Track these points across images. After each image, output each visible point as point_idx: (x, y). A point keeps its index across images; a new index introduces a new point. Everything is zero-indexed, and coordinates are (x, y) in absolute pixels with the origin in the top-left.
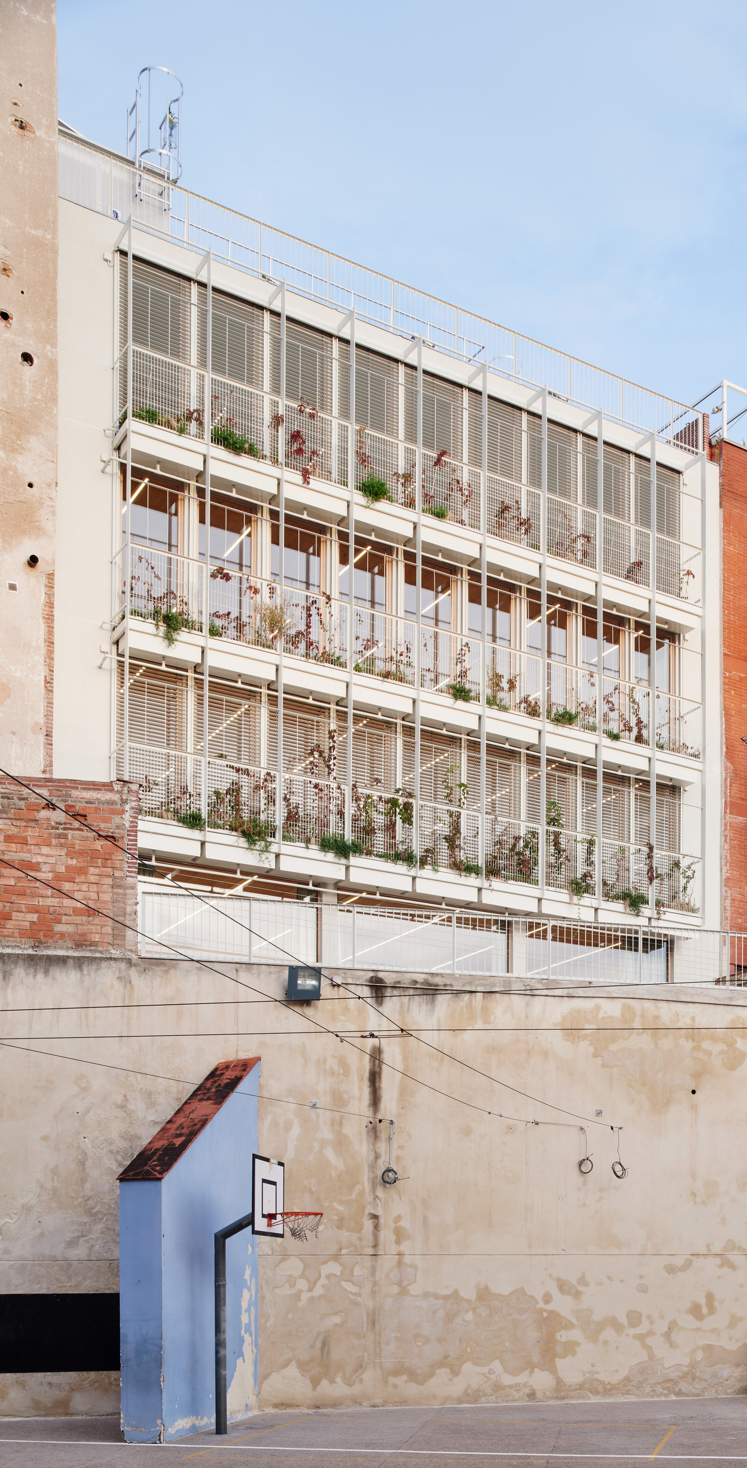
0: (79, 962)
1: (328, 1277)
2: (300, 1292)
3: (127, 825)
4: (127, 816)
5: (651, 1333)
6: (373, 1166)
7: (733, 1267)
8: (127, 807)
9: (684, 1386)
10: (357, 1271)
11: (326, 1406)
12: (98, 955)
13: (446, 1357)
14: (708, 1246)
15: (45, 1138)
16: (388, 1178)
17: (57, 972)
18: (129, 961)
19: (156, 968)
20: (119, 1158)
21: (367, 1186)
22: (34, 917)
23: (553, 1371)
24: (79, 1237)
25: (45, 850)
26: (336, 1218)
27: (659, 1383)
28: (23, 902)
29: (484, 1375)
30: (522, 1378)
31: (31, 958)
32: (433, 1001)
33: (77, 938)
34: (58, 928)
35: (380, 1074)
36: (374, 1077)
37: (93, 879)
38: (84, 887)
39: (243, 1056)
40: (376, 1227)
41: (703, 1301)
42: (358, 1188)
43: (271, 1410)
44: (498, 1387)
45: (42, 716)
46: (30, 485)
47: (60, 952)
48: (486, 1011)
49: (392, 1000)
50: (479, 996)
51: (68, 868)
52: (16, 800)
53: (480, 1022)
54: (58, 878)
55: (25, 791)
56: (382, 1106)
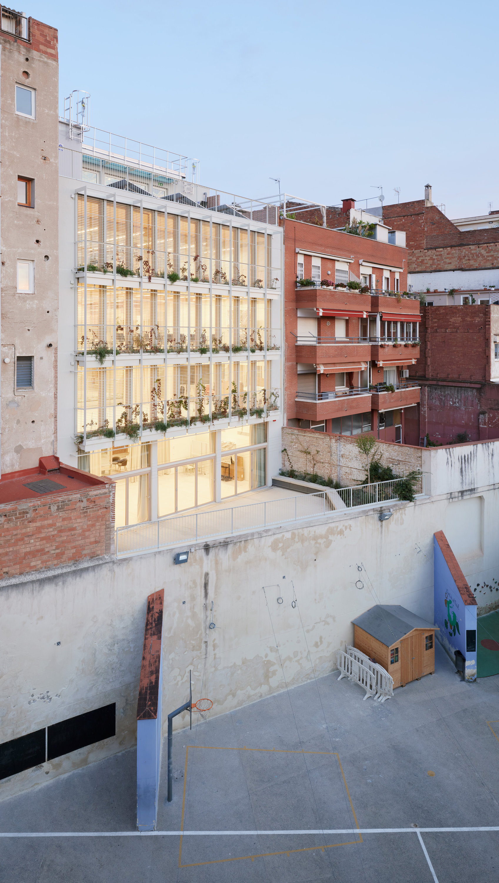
0: (94, 568)
1: (188, 672)
2: (178, 681)
3: (111, 501)
4: (111, 497)
5: (301, 658)
6: (205, 622)
7: (328, 624)
9: (312, 675)
10: (200, 666)
12: (101, 562)
13: (231, 691)
14: (320, 618)
15: (79, 648)
16: (212, 626)
17: (84, 575)
18: (113, 562)
19: (124, 563)
20: (109, 647)
21: (203, 631)
22: (74, 551)
23: (268, 684)
24: (93, 686)
25: (79, 520)
26: (192, 647)
27: (304, 677)
28: (70, 545)
29: (244, 693)
30: (257, 690)
31: (74, 572)
32: (227, 548)
33: (91, 555)
34: (84, 552)
35: (208, 583)
36: (206, 585)
37: (98, 527)
38: (94, 532)
39: (158, 589)
40: (206, 646)
41: (318, 640)
42: (200, 632)
44: (249, 697)
46: (48, 312)
47: (85, 565)
48: (245, 548)
49: (212, 552)
50: (243, 542)
51: (88, 526)
52: (67, 502)
53: (243, 553)
54: (84, 531)
55: (70, 497)
56: (209, 596)
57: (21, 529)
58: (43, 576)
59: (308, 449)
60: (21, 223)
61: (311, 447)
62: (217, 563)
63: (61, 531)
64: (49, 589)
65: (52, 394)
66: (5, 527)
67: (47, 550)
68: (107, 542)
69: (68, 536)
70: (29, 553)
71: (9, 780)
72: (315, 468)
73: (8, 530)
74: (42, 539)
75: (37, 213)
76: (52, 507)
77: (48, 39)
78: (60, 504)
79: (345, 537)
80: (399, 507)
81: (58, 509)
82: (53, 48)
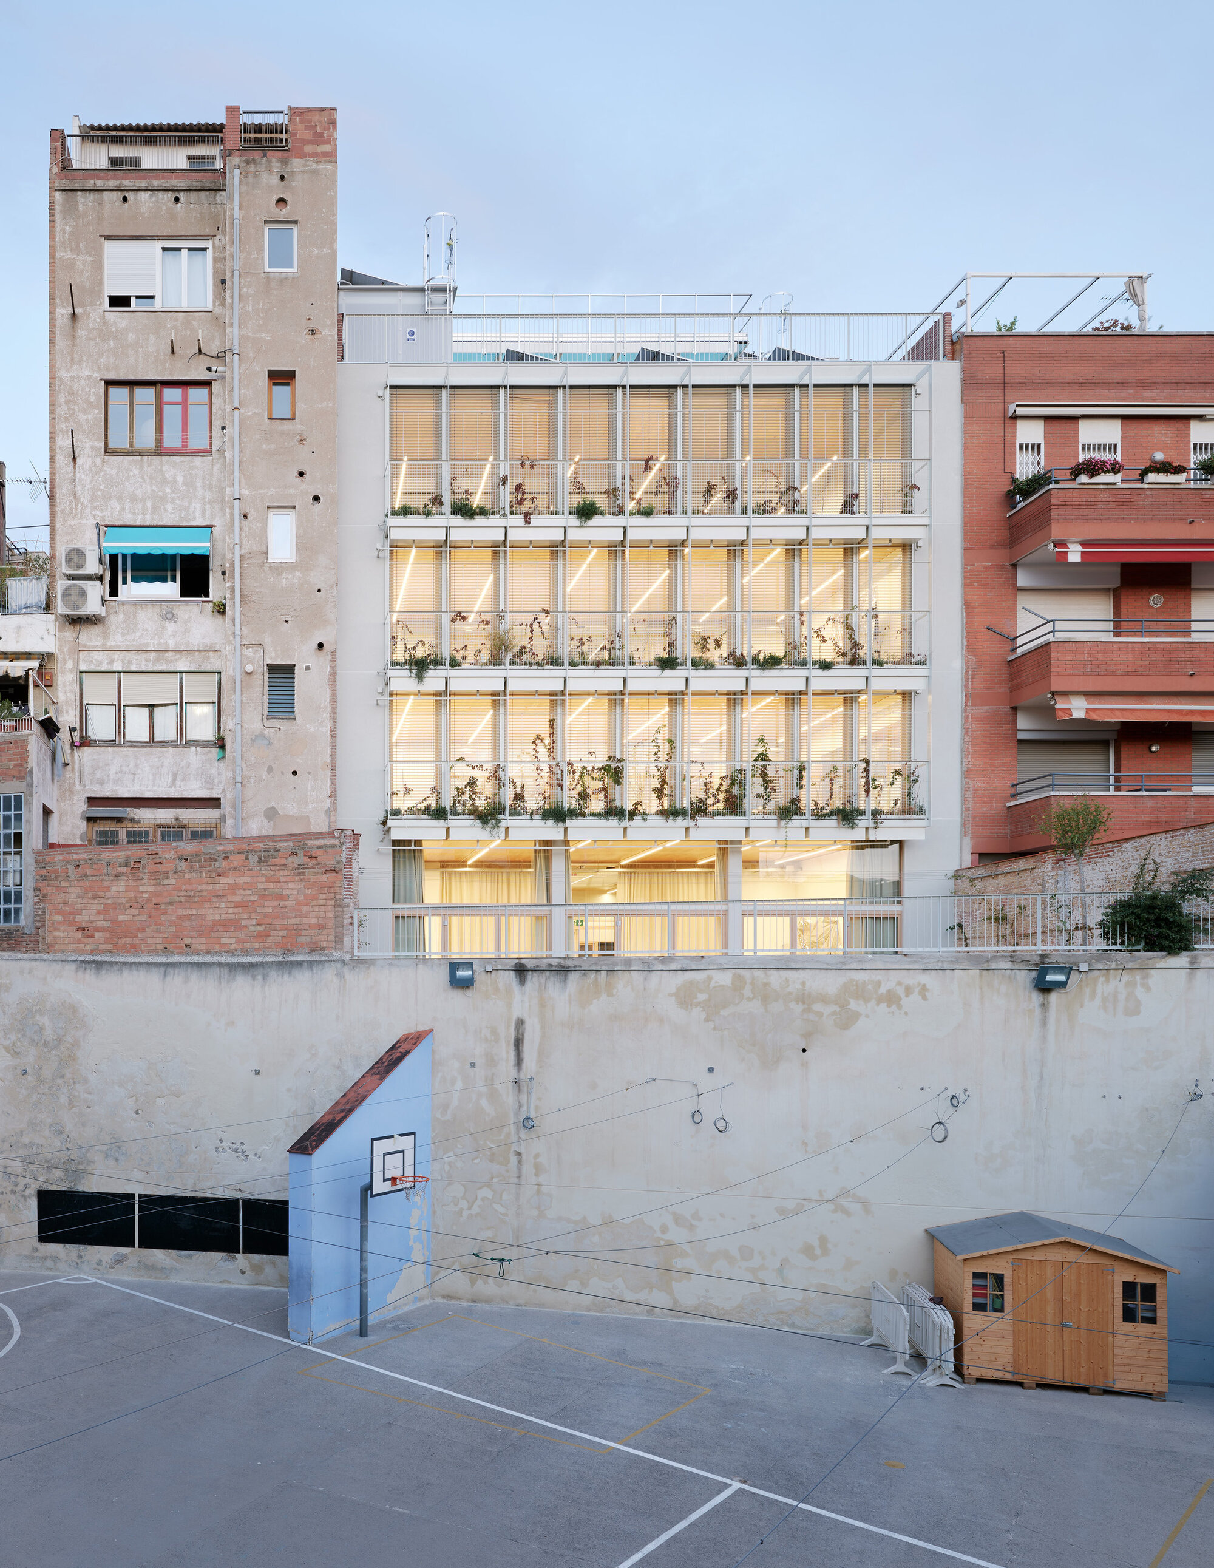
0: (311, 964)
1: (483, 1199)
2: (462, 1210)
3: (344, 860)
4: (344, 855)
5: (763, 1268)
6: (517, 1114)
7: (846, 1212)
8: (344, 848)
9: (797, 1320)
10: (505, 1196)
11: (480, 1301)
12: (323, 958)
13: (576, 1270)
14: (820, 1192)
15: (289, 1090)
16: (528, 1124)
17: (296, 972)
18: (345, 962)
19: (361, 966)
21: (513, 1130)
22: (285, 933)
23: (670, 1291)
25: (291, 885)
26: (489, 1153)
27: (772, 1314)
28: (277, 923)
29: (607, 1286)
30: (643, 1296)
31: (280, 963)
32: (565, 980)
33: (312, 945)
34: (302, 939)
35: (523, 1040)
36: (518, 1043)
37: (322, 902)
38: (316, 909)
39: (421, 1028)
40: (520, 1162)
41: (816, 1243)
42: (506, 1130)
43: (440, 1300)
44: (620, 1301)
45: (328, 756)
46: (319, 591)
47: (299, 958)
48: (609, 989)
49: (532, 981)
50: (604, 974)
51: (306, 896)
52: (273, 852)
53: (604, 996)
54: (300, 904)
55: (278, 846)
56: (524, 1065)
57: (208, 885)
58: (235, 960)
59: (1002, 909)
60: (273, 446)
62: (542, 1005)
63: (263, 897)
64: (242, 981)
65: (326, 730)
66: (187, 877)
67: (244, 923)
68: (338, 930)
69: (274, 907)
70: (219, 923)
71: (190, 1256)
73: (189, 882)
74: (237, 905)
75: (299, 426)
76: (250, 856)
77: (319, 130)
78: (263, 854)
79: (906, 1013)
80: (1117, 965)
81: (260, 861)
82: (328, 142)
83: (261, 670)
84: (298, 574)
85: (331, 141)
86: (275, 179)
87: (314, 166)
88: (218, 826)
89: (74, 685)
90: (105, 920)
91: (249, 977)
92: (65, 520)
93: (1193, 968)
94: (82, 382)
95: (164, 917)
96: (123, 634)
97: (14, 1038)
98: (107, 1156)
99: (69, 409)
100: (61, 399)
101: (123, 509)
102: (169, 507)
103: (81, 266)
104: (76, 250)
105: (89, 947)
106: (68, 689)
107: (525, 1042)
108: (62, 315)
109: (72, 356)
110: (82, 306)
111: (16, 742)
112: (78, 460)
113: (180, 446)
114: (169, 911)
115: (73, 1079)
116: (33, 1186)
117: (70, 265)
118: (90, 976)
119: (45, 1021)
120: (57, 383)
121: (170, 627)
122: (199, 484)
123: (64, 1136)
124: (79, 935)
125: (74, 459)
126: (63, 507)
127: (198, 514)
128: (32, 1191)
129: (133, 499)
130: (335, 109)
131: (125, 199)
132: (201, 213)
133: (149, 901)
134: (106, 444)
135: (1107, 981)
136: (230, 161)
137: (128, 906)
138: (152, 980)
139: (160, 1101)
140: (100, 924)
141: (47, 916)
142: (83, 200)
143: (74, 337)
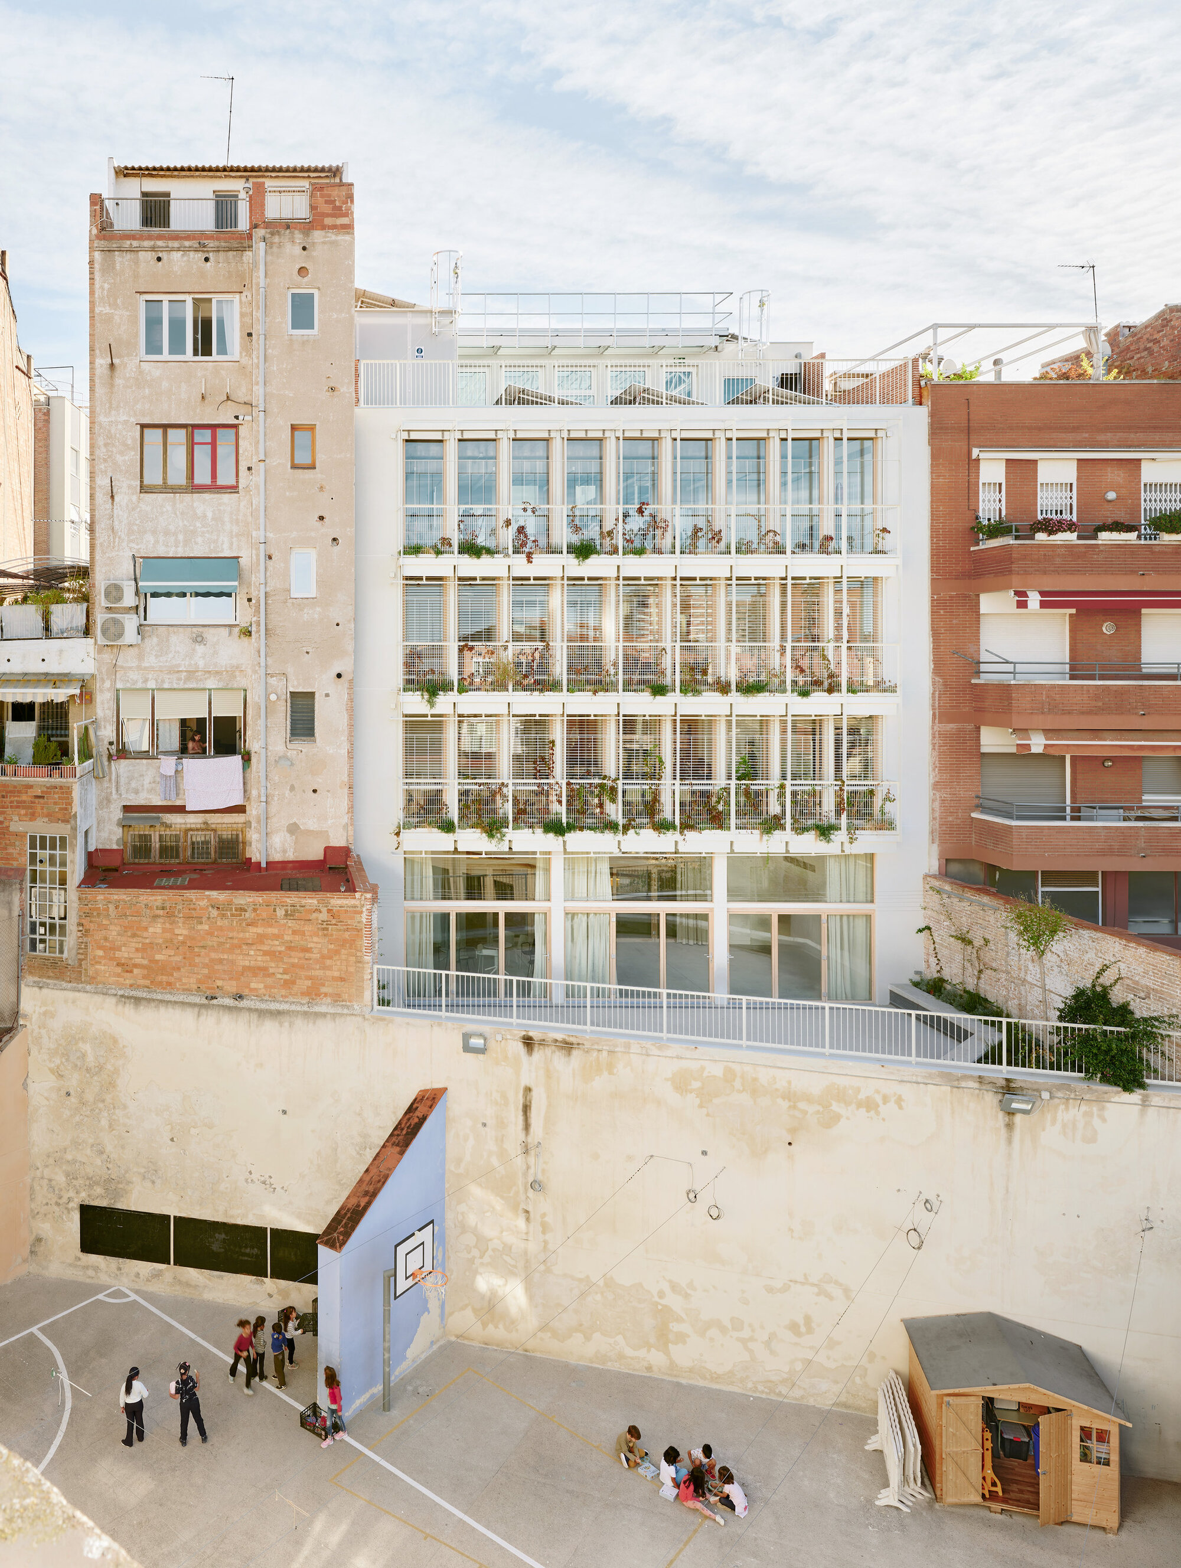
0: (334, 1016)
1: (493, 1250)
2: (474, 1257)
3: (364, 920)
4: (364, 915)
5: (752, 1339)
6: (525, 1175)
7: (831, 1298)
8: (364, 909)
9: (784, 1389)
10: (514, 1250)
11: (492, 1344)
12: (345, 1011)
13: (581, 1325)
14: (805, 1275)
15: (313, 1131)
16: (537, 1185)
17: (320, 1022)
20: (357, 1148)
21: (521, 1189)
22: (309, 983)
23: (667, 1353)
25: (315, 939)
27: (760, 1382)
28: (303, 973)
29: (610, 1344)
30: (642, 1353)
31: (305, 1013)
32: (569, 1054)
33: (334, 996)
34: (323, 990)
35: (530, 1106)
36: (526, 1109)
37: (343, 957)
38: (338, 963)
39: (436, 1086)
40: (528, 1219)
41: (801, 1321)
42: (514, 1188)
44: (621, 1357)
45: (346, 776)
46: (338, 625)
47: (323, 1009)
48: (610, 1065)
49: (538, 1054)
50: (605, 1053)
51: (329, 950)
52: (298, 908)
53: (606, 1073)
54: (323, 957)
55: (303, 901)
56: (532, 1130)
57: (238, 932)
58: (263, 1006)
59: (968, 932)
60: (295, 494)
61: (975, 928)
62: (548, 1075)
63: (289, 948)
66: (219, 923)
67: (271, 971)
69: (300, 958)
70: (249, 968)
71: (222, 1277)
72: (982, 981)
73: (221, 928)
74: (266, 953)
75: (319, 474)
76: (277, 909)
77: (337, 204)
78: (289, 908)
79: (884, 1120)
80: (1076, 1095)
81: (286, 915)
82: (346, 215)
83: (284, 697)
84: (318, 609)
85: (348, 214)
86: (298, 250)
87: (334, 237)
88: (244, 829)
89: (112, 702)
90: (142, 958)
91: (277, 1024)
92: (104, 553)
93: (1145, 1103)
94: (120, 427)
95: (197, 960)
96: (157, 656)
97: (58, 1062)
98: (144, 1178)
99: (108, 451)
100: (101, 441)
101: (157, 542)
102: (199, 540)
103: (118, 321)
104: (114, 305)
105: (128, 982)
106: (106, 706)
107: (532, 1108)
108: (102, 366)
109: (111, 403)
110: (120, 356)
111: (61, 788)
112: (116, 498)
113: (210, 483)
114: (202, 954)
115: (113, 1104)
116: (76, 1200)
117: (109, 319)
118: (129, 1009)
119: (87, 1048)
120: (97, 427)
121: (200, 649)
122: (226, 519)
123: (104, 1156)
124: (119, 970)
125: (112, 497)
126: (101, 540)
127: (226, 546)
128: (75, 1205)
129: (167, 533)
130: (352, 185)
131: (159, 259)
132: (229, 272)
133: (183, 943)
134: (142, 482)
135: (1067, 1108)
136: (256, 232)
137: (164, 946)
138: (186, 1018)
139: (193, 1131)
140: (138, 961)
141: (90, 950)
142: (120, 259)
143: (112, 385)
